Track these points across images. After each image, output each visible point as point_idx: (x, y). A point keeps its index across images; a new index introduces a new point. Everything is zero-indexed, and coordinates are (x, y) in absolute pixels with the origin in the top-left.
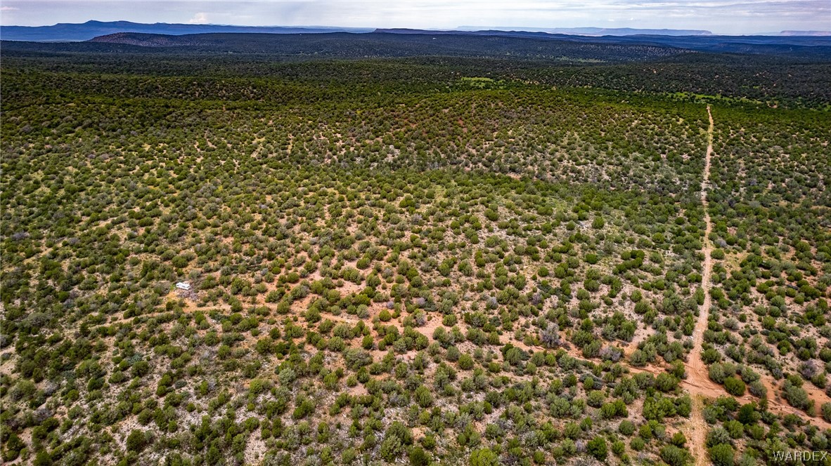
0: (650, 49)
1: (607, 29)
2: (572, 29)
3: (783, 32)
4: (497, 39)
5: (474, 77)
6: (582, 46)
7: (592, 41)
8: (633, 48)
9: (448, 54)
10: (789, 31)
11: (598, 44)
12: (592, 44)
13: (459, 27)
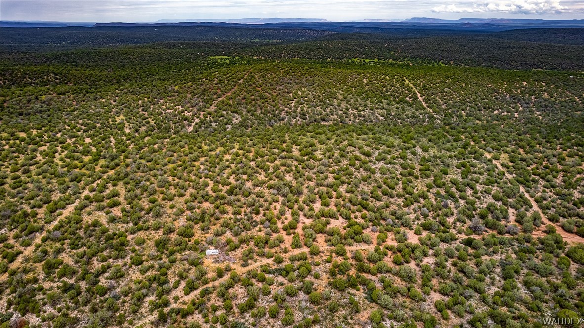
0: (307, 31)
1: (264, 19)
2: (240, 19)
3: (365, 19)
4: (203, 28)
5: (215, 56)
6: (265, 31)
7: (261, 28)
8: (297, 31)
9: (175, 40)
10: (368, 19)
11: (274, 29)
12: (271, 29)
13: (159, 20)
